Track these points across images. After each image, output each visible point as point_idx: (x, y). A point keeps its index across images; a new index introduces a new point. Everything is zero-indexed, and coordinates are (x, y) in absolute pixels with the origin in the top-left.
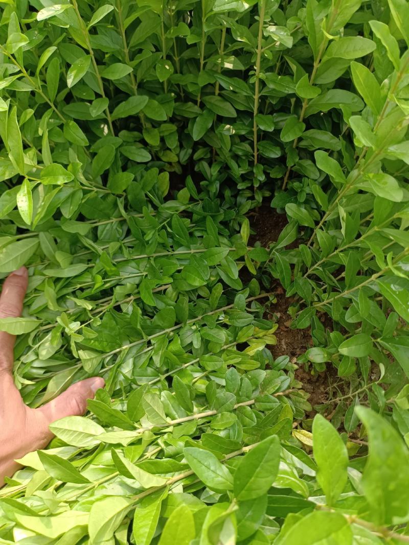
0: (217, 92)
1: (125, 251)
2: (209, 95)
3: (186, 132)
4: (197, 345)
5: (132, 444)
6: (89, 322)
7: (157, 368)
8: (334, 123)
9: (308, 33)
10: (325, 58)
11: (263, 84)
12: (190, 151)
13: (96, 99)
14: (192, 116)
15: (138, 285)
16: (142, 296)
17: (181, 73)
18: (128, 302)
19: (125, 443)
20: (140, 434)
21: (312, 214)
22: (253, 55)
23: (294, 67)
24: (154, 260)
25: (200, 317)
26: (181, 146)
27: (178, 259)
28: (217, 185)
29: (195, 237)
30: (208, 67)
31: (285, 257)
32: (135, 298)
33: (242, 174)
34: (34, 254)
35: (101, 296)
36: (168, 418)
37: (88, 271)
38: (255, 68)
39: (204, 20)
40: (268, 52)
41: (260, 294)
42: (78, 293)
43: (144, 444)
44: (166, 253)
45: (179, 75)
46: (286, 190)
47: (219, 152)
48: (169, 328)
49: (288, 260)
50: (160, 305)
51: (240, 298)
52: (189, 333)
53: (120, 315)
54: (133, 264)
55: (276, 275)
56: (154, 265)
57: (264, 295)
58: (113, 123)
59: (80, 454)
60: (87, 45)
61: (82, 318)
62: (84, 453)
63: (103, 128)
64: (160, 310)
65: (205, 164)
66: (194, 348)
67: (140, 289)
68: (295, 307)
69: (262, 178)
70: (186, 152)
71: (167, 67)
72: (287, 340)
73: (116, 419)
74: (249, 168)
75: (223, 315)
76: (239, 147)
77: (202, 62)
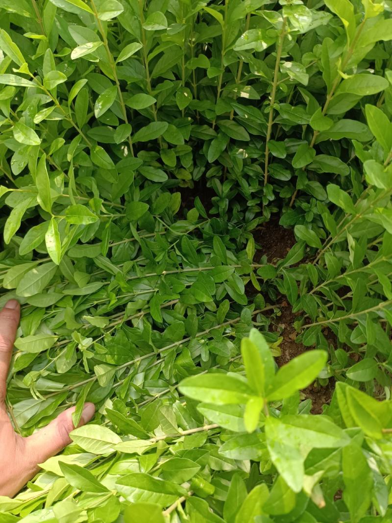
0: (232, 116)
1: (138, 269)
2: (224, 119)
3: (201, 153)
4: (205, 358)
5: (147, 453)
6: (102, 337)
7: (167, 380)
8: (342, 148)
9: (323, 69)
10: (338, 93)
11: (276, 113)
12: (203, 169)
13: (119, 125)
14: (207, 138)
15: (148, 302)
16: (152, 311)
17: (198, 98)
18: (138, 317)
19: (140, 452)
20: (153, 443)
21: (319, 233)
22: (268, 85)
23: (307, 99)
24: (165, 277)
25: (207, 331)
26: (195, 165)
27: (187, 276)
28: (227, 202)
29: (203, 253)
30: (224, 94)
31: (292, 274)
32: (145, 313)
33: (252, 193)
34: (54, 276)
35: (113, 313)
36: (180, 428)
37: (104, 289)
38: (270, 98)
39: (223, 53)
40: (283, 85)
41: (265, 307)
42: (92, 310)
43: (159, 452)
44: (176, 271)
45: (196, 100)
46: (293, 207)
47: (230, 171)
48: (178, 340)
49: (294, 277)
50: (169, 319)
51: (246, 312)
52: (198, 346)
53: (131, 329)
54: (146, 281)
55: (283, 291)
56: (165, 282)
57: (269, 307)
58: (134, 145)
59: (97, 461)
60: (114, 77)
61: (95, 334)
62: (101, 461)
63: (124, 149)
64: (169, 325)
65: (217, 181)
66: (202, 360)
67: (150, 305)
68: (299, 321)
69: (272, 198)
70: (200, 170)
71: (186, 94)
72: (290, 351)
73: (131, 428)
74: (259, 187)
75: (230, 329)
76: (250, 168)
77: (219, 90)
